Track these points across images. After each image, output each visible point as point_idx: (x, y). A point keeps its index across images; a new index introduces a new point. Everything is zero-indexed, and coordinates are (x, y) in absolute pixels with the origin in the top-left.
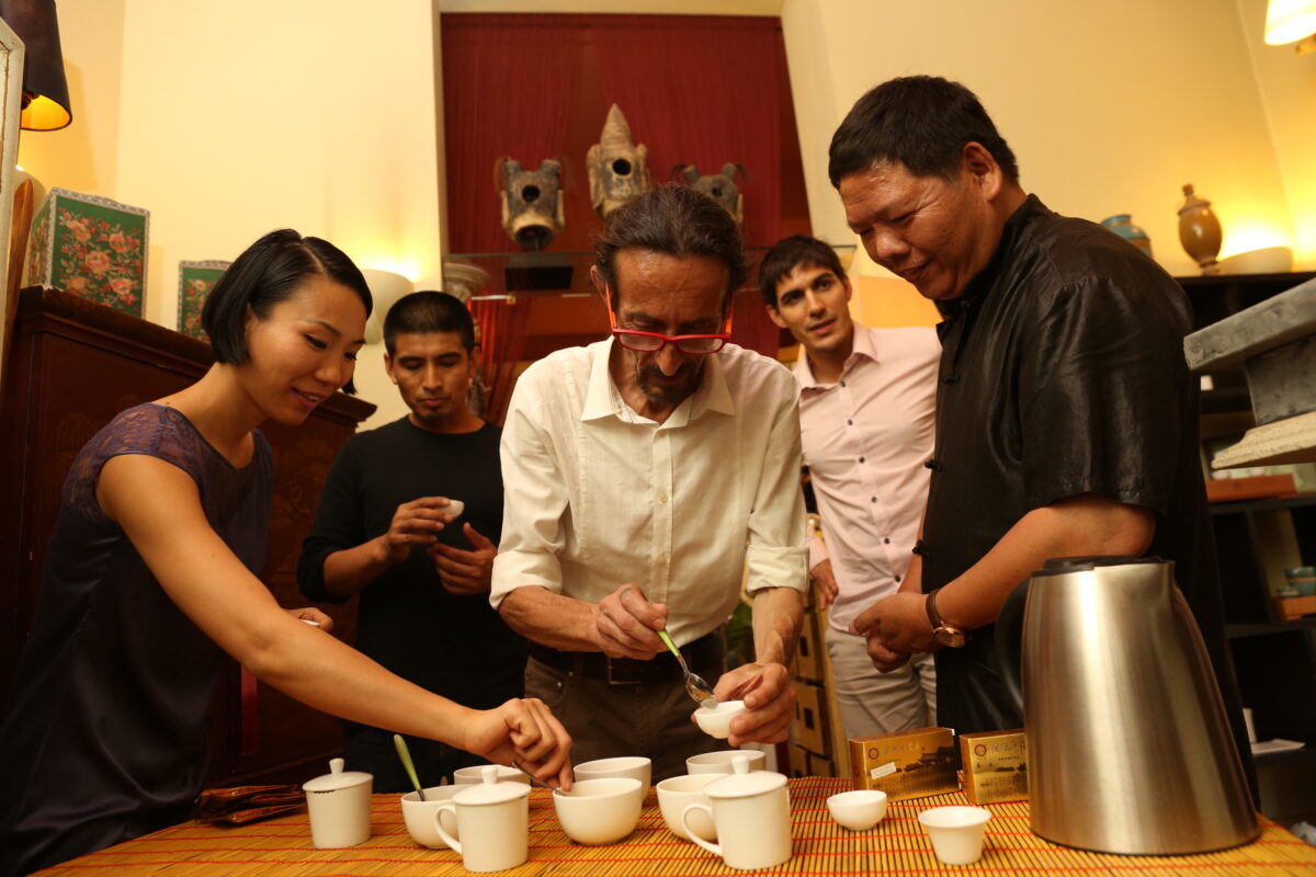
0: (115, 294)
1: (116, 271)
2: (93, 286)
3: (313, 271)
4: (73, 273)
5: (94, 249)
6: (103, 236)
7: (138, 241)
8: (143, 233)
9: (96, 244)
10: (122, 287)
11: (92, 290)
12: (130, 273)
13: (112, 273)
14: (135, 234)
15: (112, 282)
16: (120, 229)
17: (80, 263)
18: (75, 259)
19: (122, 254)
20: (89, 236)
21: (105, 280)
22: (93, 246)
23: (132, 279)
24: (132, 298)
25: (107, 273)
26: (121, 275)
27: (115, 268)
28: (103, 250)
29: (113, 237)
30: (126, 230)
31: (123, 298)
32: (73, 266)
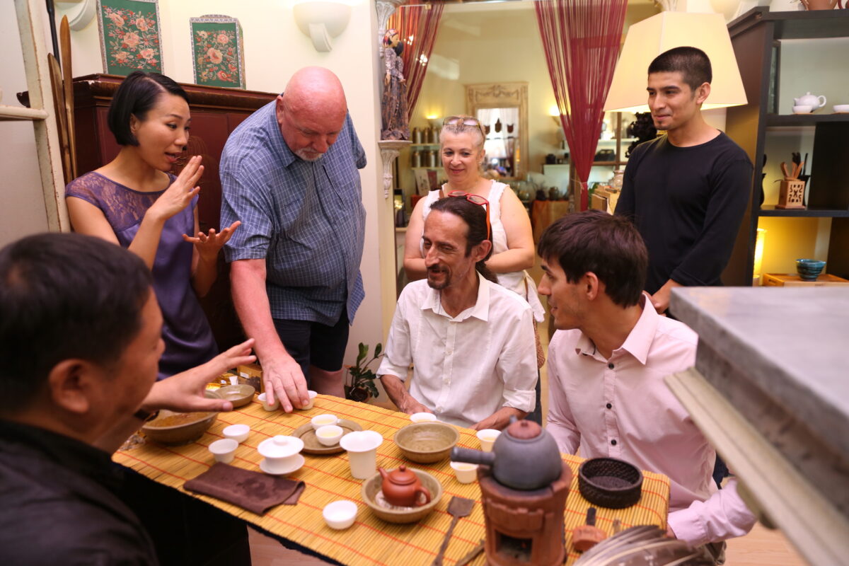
0: (144, 60)
1: (143, 44)
2: (132, 57)
3: (160, 92)
4: (118, 50)
5: (128, 31)
6: (132, 22)
7: (153, 22)
8: (155, 15)
9: (128, 27)
10: (148, 54)
11: (131, 59)
12: (151, 44)
13: (142, 46)
14: (151, 16)
15: (142, 52)
16: (141, 15)
17: (122, 42)
18: (118, 40)
19: (144, 32)
20: (123, 22)
21: (137, 51)
22: (127, 29)
23: (153, 48)
24: (155, 61)
25: (138, 46)
26: (146, 47)
27: (142, 42)
28: (133, 31)
29: (137, 20)
30: (145, 15)
31: (149, 62)
32: (117, 44)
